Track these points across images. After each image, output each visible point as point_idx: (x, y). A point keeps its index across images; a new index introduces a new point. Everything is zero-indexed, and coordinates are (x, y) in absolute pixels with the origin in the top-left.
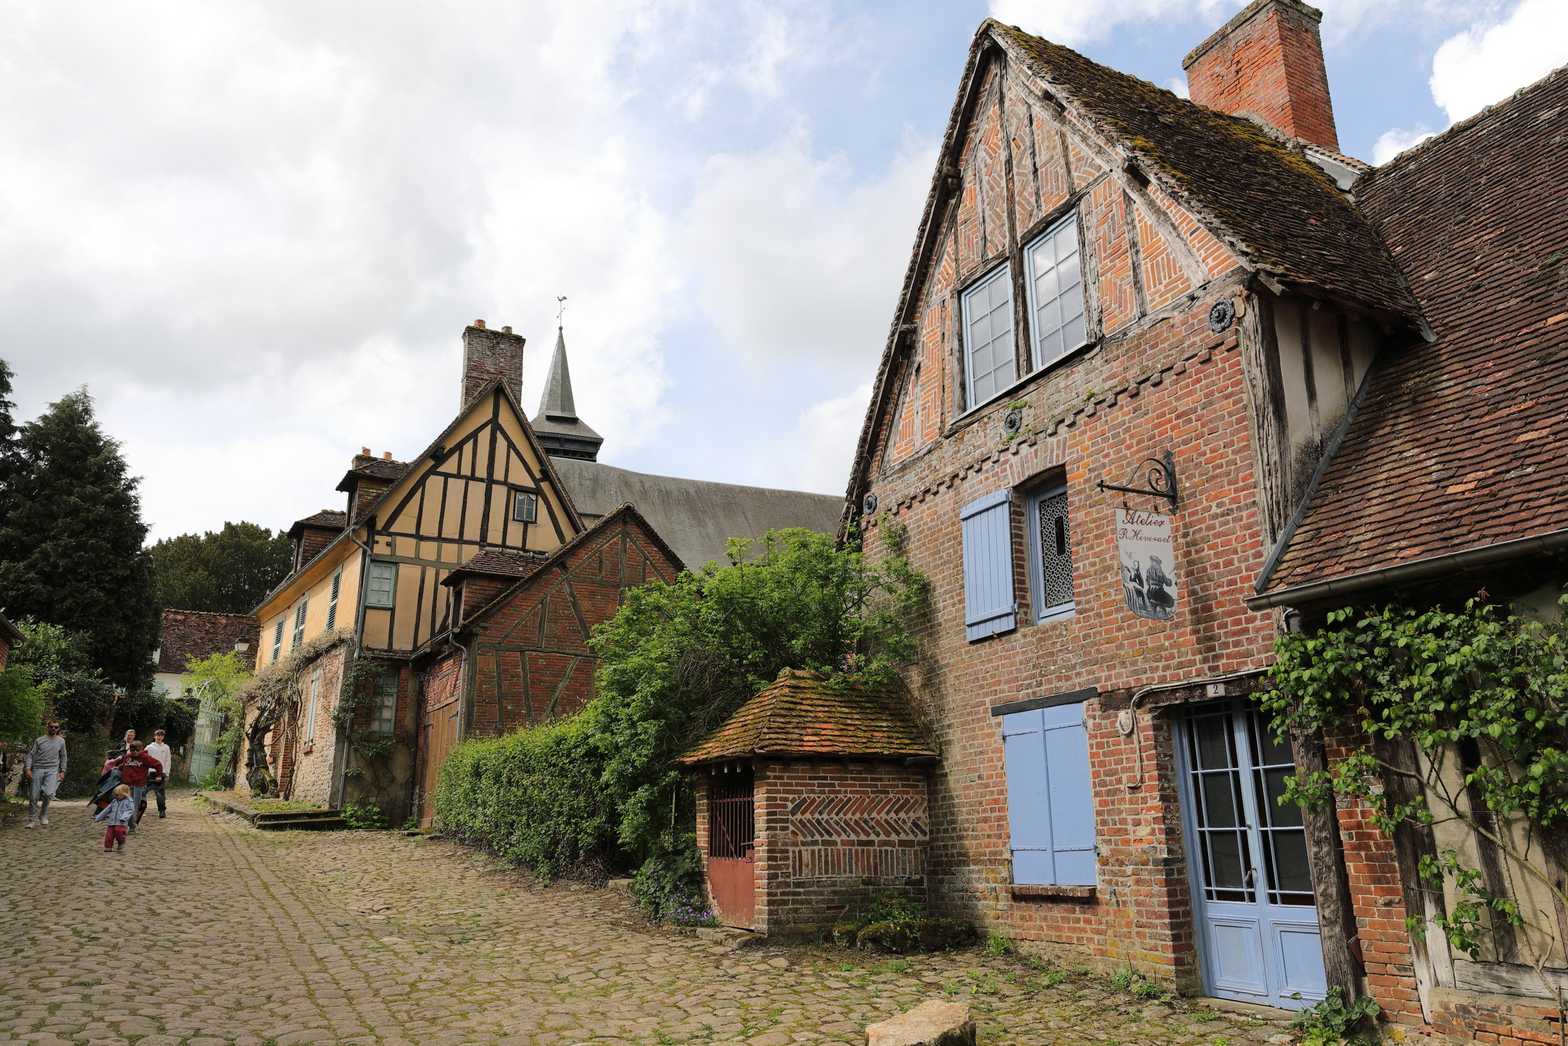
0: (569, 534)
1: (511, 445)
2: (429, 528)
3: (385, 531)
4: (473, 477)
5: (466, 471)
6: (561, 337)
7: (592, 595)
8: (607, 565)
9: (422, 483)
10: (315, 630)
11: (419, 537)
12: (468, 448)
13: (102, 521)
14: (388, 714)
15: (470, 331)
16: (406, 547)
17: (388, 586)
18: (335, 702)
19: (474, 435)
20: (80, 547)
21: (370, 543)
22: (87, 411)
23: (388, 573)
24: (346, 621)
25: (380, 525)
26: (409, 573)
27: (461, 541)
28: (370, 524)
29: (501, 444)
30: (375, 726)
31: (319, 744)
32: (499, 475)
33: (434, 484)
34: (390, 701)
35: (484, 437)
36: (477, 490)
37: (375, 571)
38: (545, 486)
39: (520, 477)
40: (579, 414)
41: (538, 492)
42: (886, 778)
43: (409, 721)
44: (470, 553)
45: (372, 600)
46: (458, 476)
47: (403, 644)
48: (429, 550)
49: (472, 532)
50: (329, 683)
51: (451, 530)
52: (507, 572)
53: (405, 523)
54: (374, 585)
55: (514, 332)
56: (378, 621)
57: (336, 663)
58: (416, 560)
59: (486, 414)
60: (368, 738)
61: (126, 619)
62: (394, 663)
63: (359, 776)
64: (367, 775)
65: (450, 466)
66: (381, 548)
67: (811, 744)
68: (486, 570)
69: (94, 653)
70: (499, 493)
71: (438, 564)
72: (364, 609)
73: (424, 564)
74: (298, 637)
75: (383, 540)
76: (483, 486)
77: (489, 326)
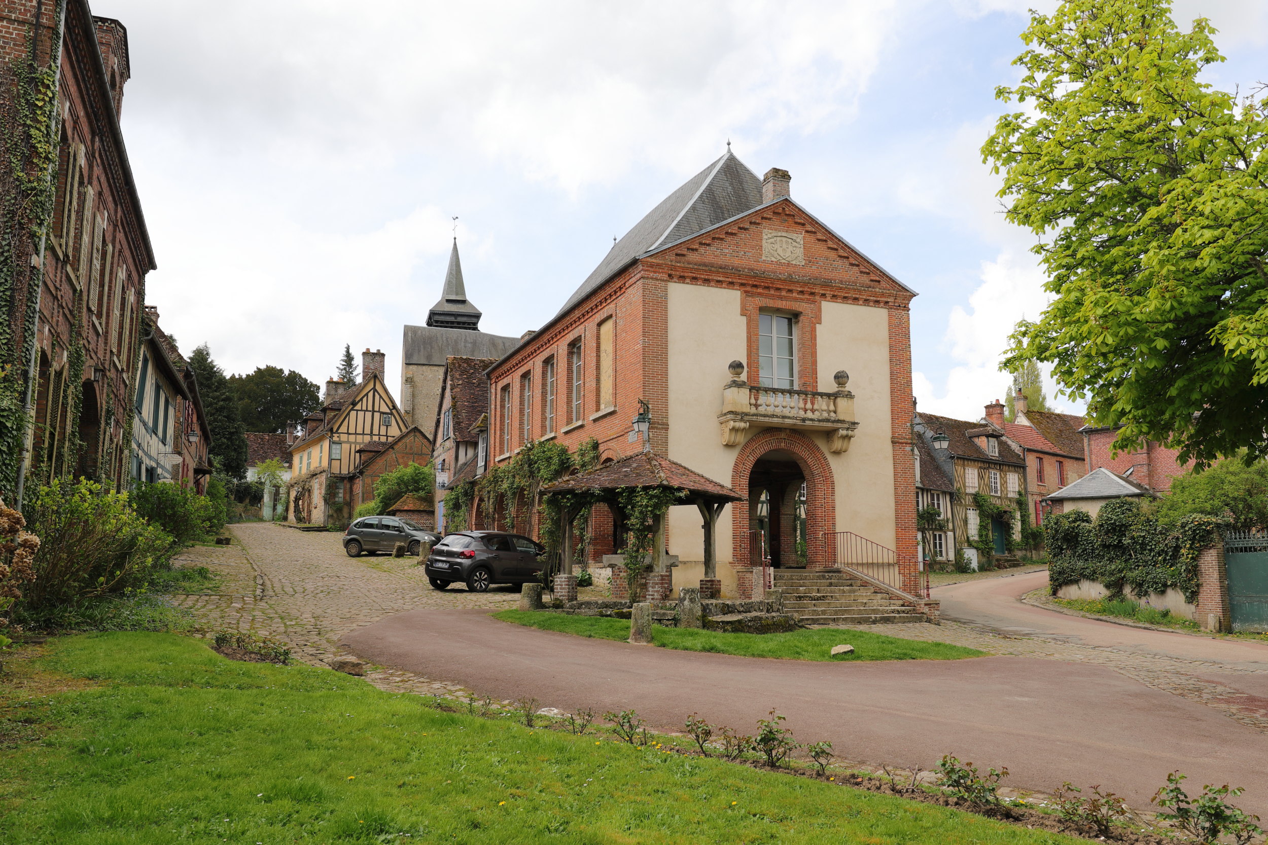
1: (381, 397)
4: (367, 410)
5: (364, 408)
6: (455, 244)
9: (348, 414)
10: (315, 464)
11: (348, 434)
12: (365, 399)
14: (341, 495)
15: (364, 354)
16: (344, 437)
17: (338, 451)
18: (323, 492)
19: (367, 394)
21: (331, 437)
22: (207, 354)
23: (338, 447)
24: (325, 464)
25: (335, 430)
26: (346, 447)
27: (363, 434)
28: (331, 430)
29: (377, 396)
30: (337, 499)
31: (319, 505)
32: (376, 409)
33: (353, 413)
34: (341, 491)
35: (371, 394)
36: (369, 415)
37: (334, 446)
38: (394, 411)
39: (384, 409)
41: (392, 414)
42: (424, 514)
43: (348, 498)
44: (367, 439)
45: (333, 457)
46: (361, 410)
47: (345, 471)
48: (352, 438)
49: (367, 431)
50: (321, 485)
51: (360, 430)
52: (376, 449)
53: (343, 429)
54: (334, 451)
55: (382, 352)
56: (336, 464)
57: (323, 478)
58: (348, 442)
59: (371, 386)
60: (334, 503)
62: (342, 479)
63: (332, 516)
64: (335, 515)
65: (358, 407)
66: (335, 438)
67: (406, 508)
68: (369, 449)
70: (377, 415)
71: (356, 443)
72: (331, 460)
73: (351, 443)
74: (309, 464)
75: (336, 435)
77: (372, 351)
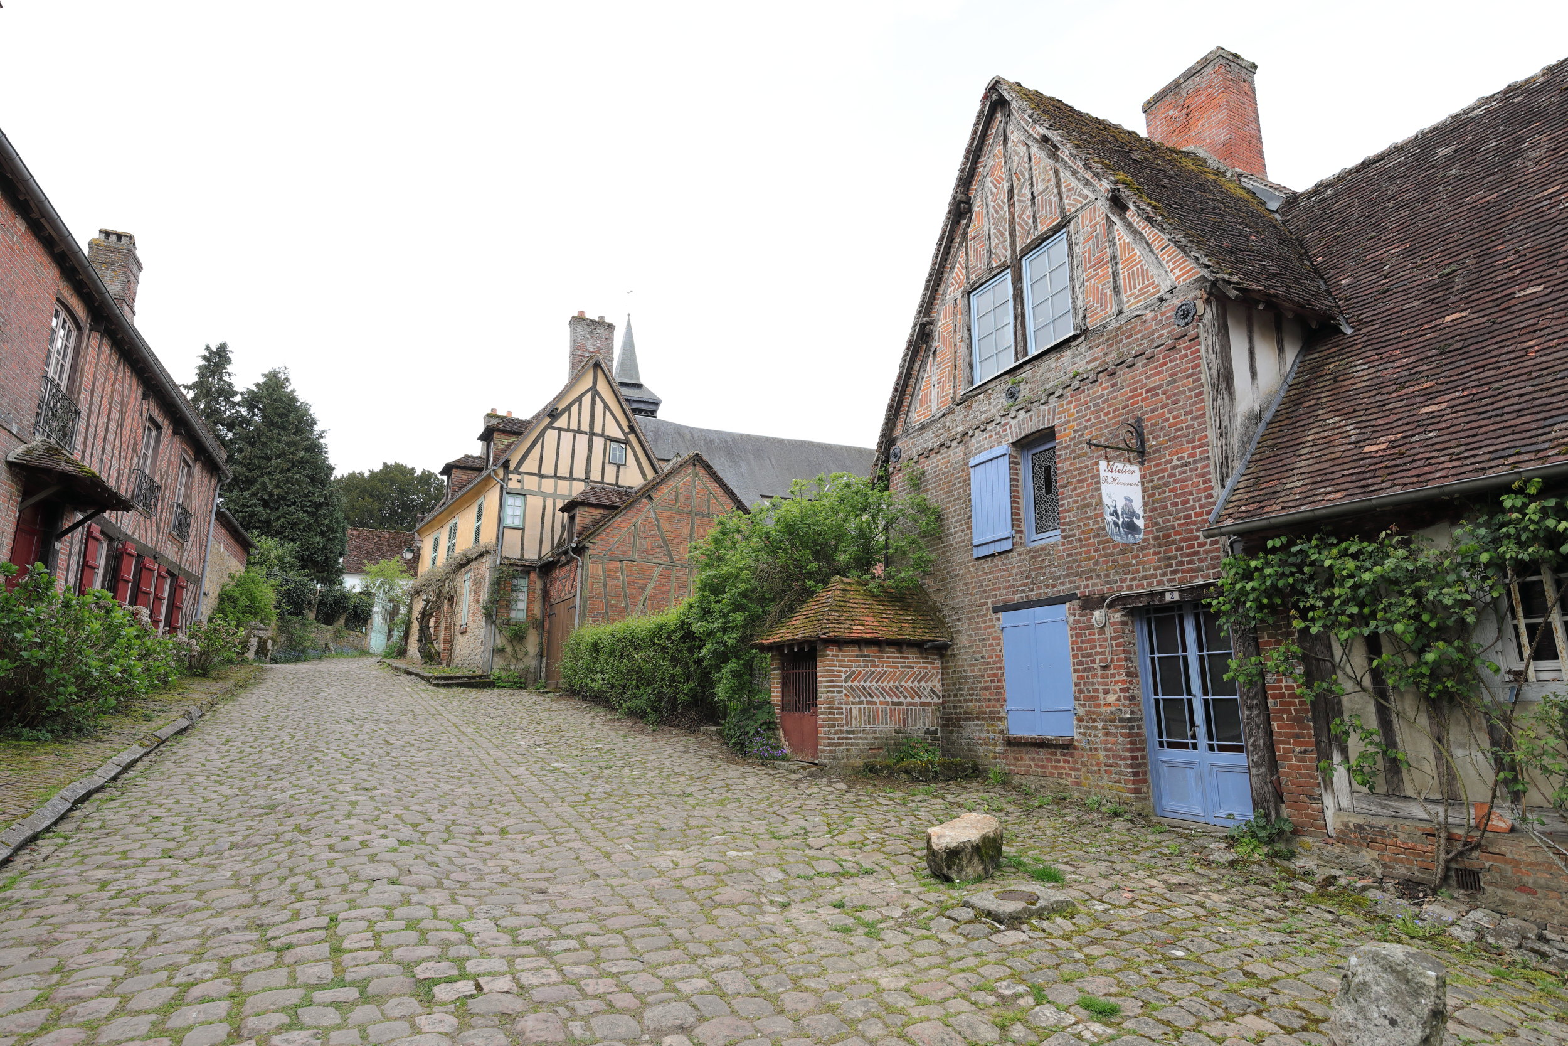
0: (650, 474)
1: (606, 406)
2: (548, 469)
3: (516, 470)
4: (579, 431)
5: (574, 426)
6: (629, 321)
7: (671, 520)
8: (682, 498)
9: (542, 435)
10: (464, 543)
11: (541, 476)
12: (575, 408)
13: (303, 462)
14: (522, 605)
15: (574, 319)
16: (531, 483)
17: (518, 512)
18: (484, 596)
19: (579, 399)
20: (288, 481)
21: (506, 479)
22: (287, 379)
23: (519, 501)
24: (488, 536)
25: (512, 466)
26: (534, 502)
27: (571, 478)
28: (506, 465)
29: (599, 406)
30: (513, 614)
31: (472, 626)
32: (598, 429)
33: (551, 435)
34: (523, 596)
35: (586, 401)
36: (583, 440)
37: (510, 500)
38: (632, 437)
39: (614, 431)
40: (643, 381)
41: (627, 442)
42: (912, 656)
43: (537, 612)
44: (578, 488)
45: (508, 521)
46: (568, 430)
47: (531, 555)
48: (548, 485)
49: (579, 472)
50: (477, 582)
51: (563, 471)
52: (607, 502)
53: (530, 465)
54: (508, 511)
55: (607, 320)
56: (512, 538)
57: (485, 569)
58: (539, 493)
59: (587, 383)
60: (507, 622)
61: (322, 533)
62: (525, 569)
63: (502, 650)
64: (509, 649)
65: (561, 422)
66: (513, 484)
67: (858, 632)
68: (592, 500)
69: (301, 559)
70: (598, 442)
71: (555, 496)
72: (501, 528)
73: (545, 496)
74: (451, 549)
75: (514, 477)
76: (586, 437)
77: (588, 316)
